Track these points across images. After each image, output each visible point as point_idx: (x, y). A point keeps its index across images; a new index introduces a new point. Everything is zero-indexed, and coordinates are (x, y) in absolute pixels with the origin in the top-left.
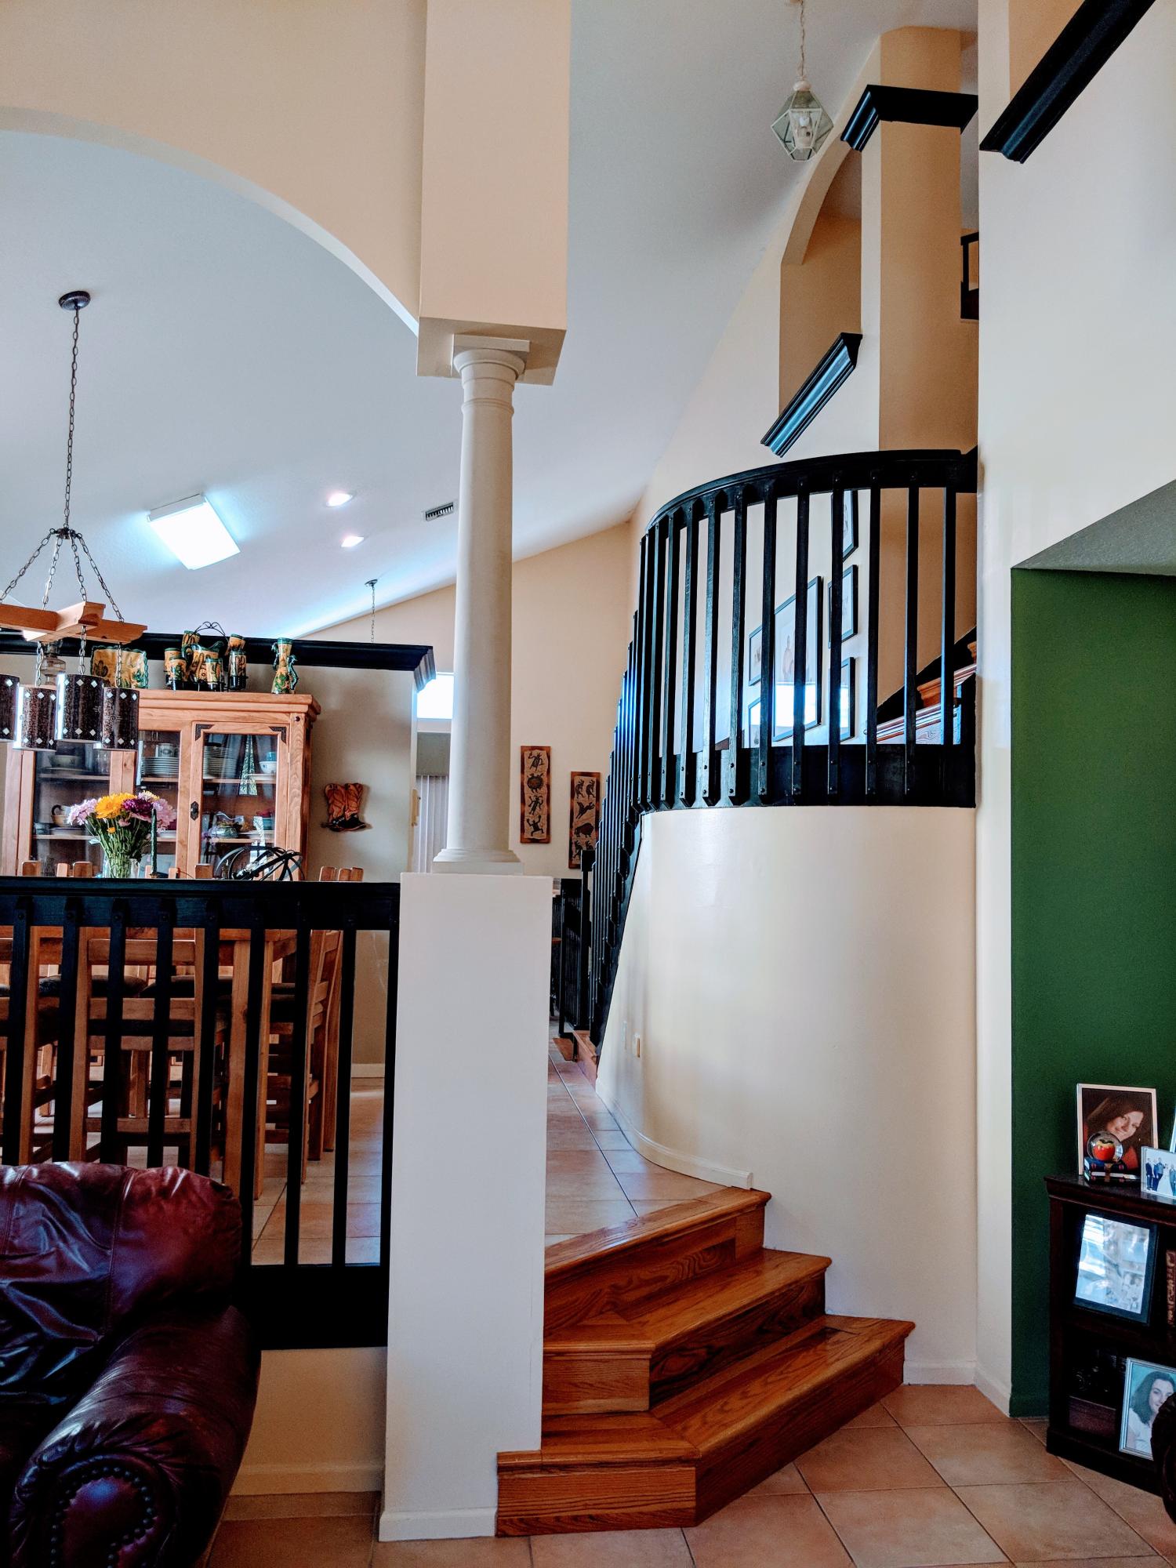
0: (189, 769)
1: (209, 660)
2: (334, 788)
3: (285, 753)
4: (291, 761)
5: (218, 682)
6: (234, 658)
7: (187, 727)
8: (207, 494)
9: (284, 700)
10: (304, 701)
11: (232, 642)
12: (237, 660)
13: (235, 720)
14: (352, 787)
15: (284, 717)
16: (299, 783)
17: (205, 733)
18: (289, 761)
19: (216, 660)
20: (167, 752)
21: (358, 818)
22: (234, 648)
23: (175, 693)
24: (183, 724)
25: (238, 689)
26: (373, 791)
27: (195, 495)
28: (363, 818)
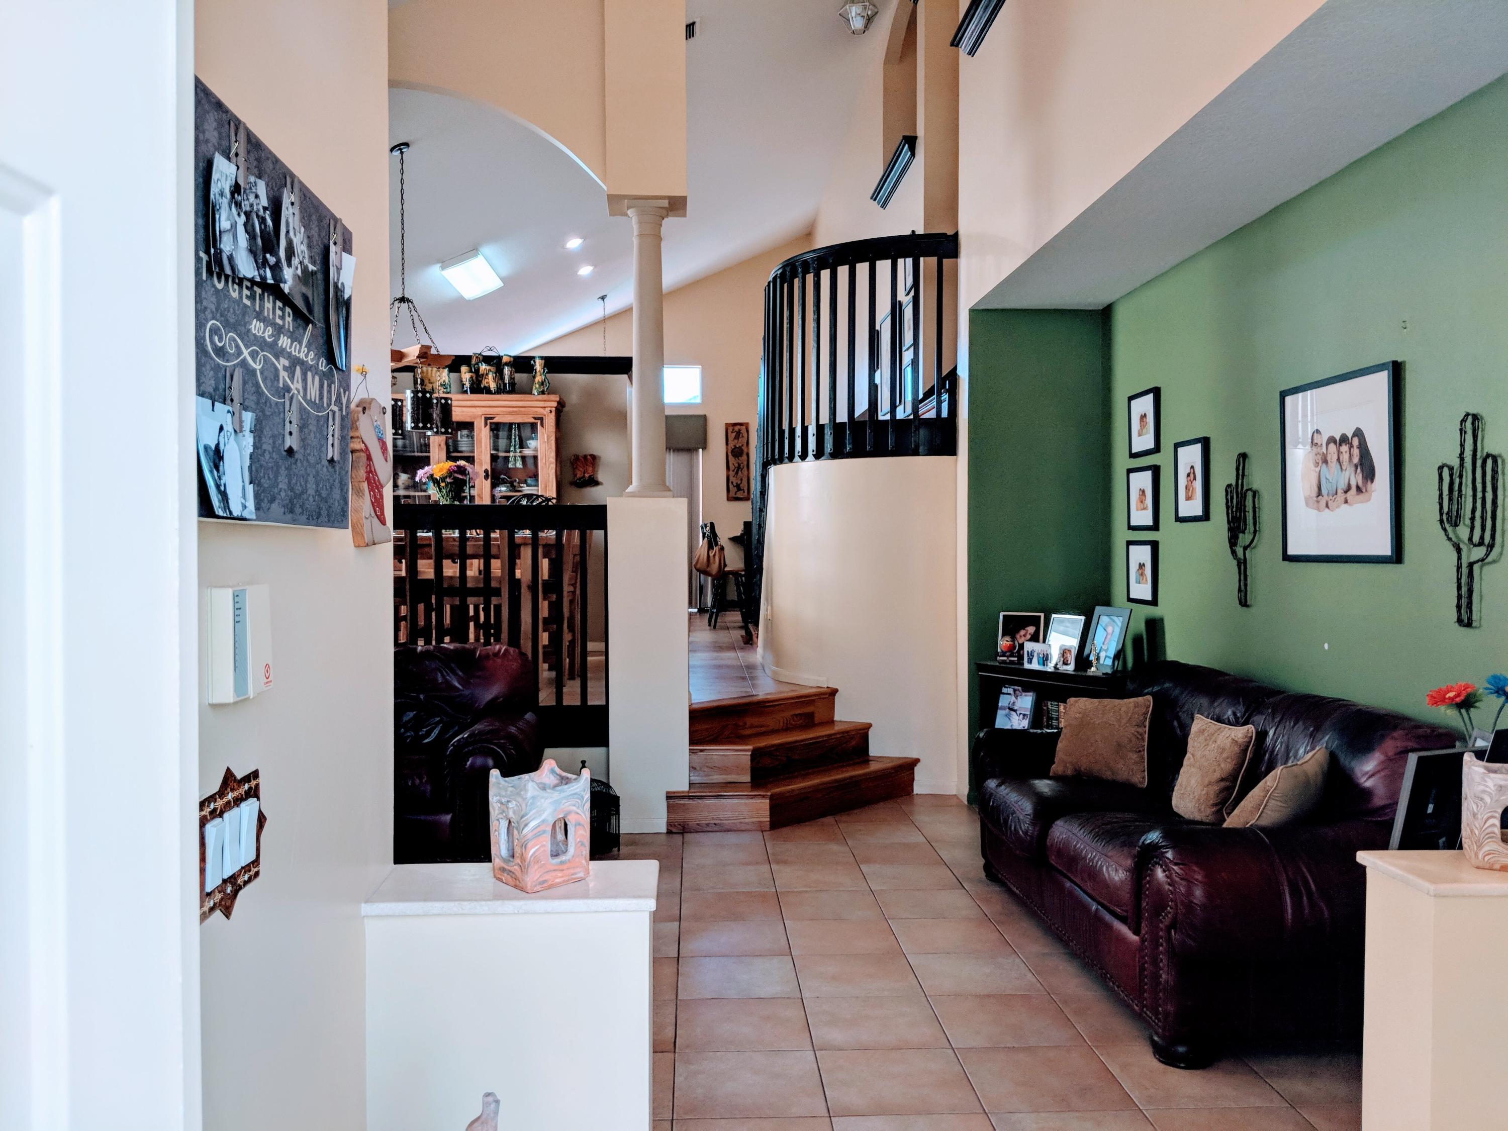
0: (481, 447)
1: (491, 373)
2: (577, 458)
3: (543, 434)
4: (548, 440)
5: (497, 388)
6: (507, 370)
7: (479, 419)
8: (480, 249)
9: (541, 399)
10: (553, 399)
11: (505, 359)
12: (509, 372)
13: (510, 413)
14: (589, 457)
15: (541, 410)
16: (553, 454)
17: (490, 423)
18: (546, 440)
19: (496, 373)
20: (466, 436)
21: (593, 478)
22: (507, 364)
23: (470, 396)
24: (475, 417)
25: (510, 392)
26: (603, 459)
27: (472, 251)
28: (597, 477)
